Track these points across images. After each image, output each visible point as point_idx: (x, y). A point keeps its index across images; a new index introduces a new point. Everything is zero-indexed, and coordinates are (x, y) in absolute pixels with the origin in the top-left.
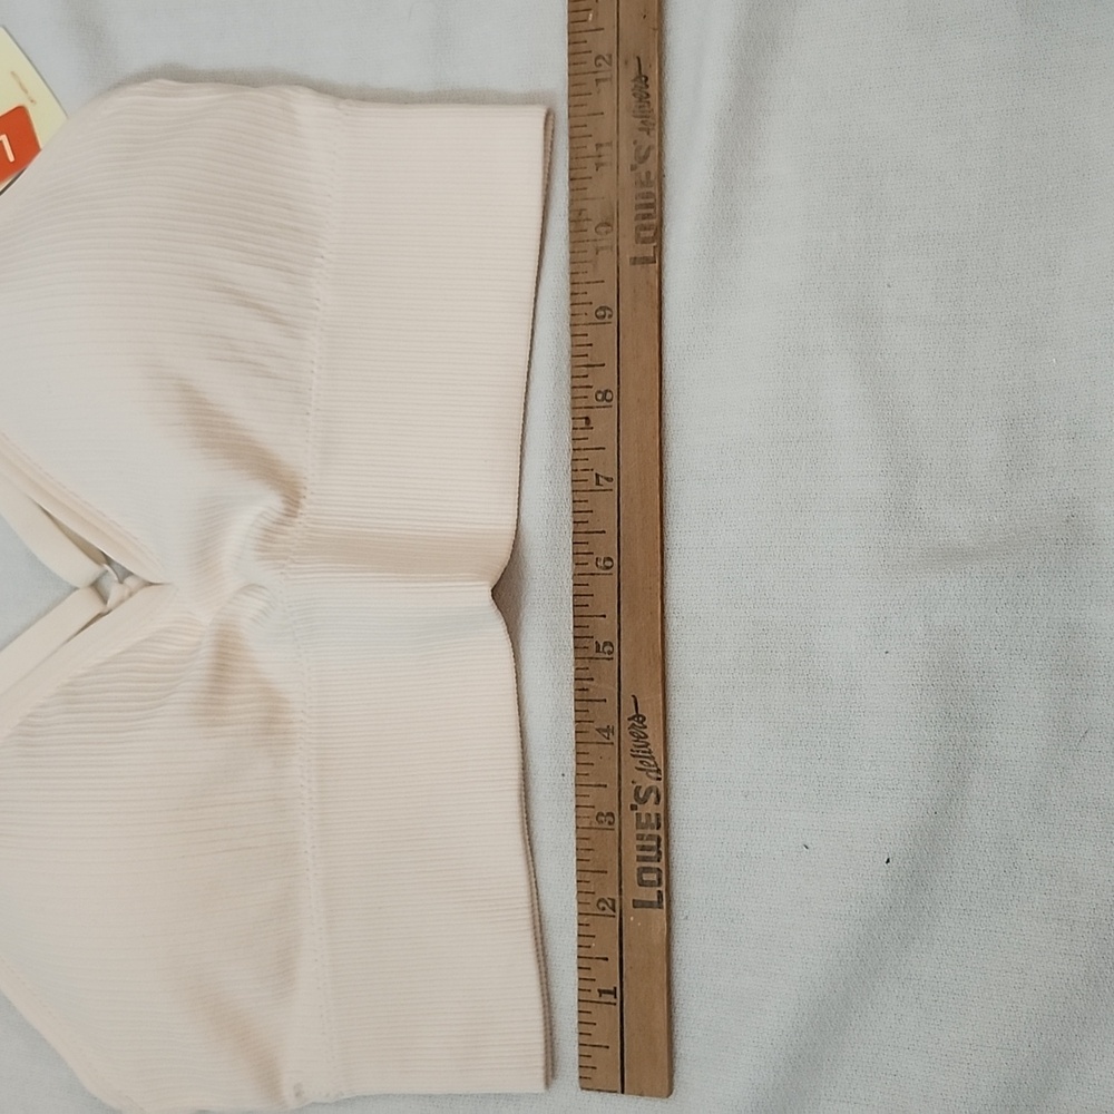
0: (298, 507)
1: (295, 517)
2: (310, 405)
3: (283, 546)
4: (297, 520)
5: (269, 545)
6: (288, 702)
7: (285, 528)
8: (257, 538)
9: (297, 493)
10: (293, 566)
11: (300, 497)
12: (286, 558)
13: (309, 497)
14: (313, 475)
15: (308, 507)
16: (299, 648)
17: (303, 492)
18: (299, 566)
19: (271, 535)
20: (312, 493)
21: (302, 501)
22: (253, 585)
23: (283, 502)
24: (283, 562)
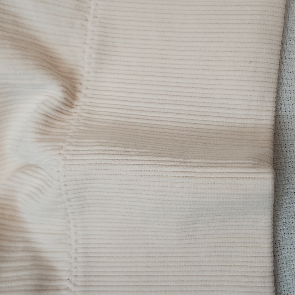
0: (74, 99)
1: (72, 107)
2: (89, 13)
3: (60, 131)
4: (73, 110)
5: (48, 129)
6: (56, 270)
7: (63, 116)
8: (37, 122)
9: (74, 87)
10: (70, 148)
11: (76, 91)
12: (64, 141)
13: (84, 91)
14: (89, 73)
15: (83, 99)
16: (69, 222)
17: (78, 86)
18: (76, 148)
19: (50, 120)
20: (87, 88)
21: (78, 95)
22: (30, 165)
23: (63, 91)
24: (62, 144)
